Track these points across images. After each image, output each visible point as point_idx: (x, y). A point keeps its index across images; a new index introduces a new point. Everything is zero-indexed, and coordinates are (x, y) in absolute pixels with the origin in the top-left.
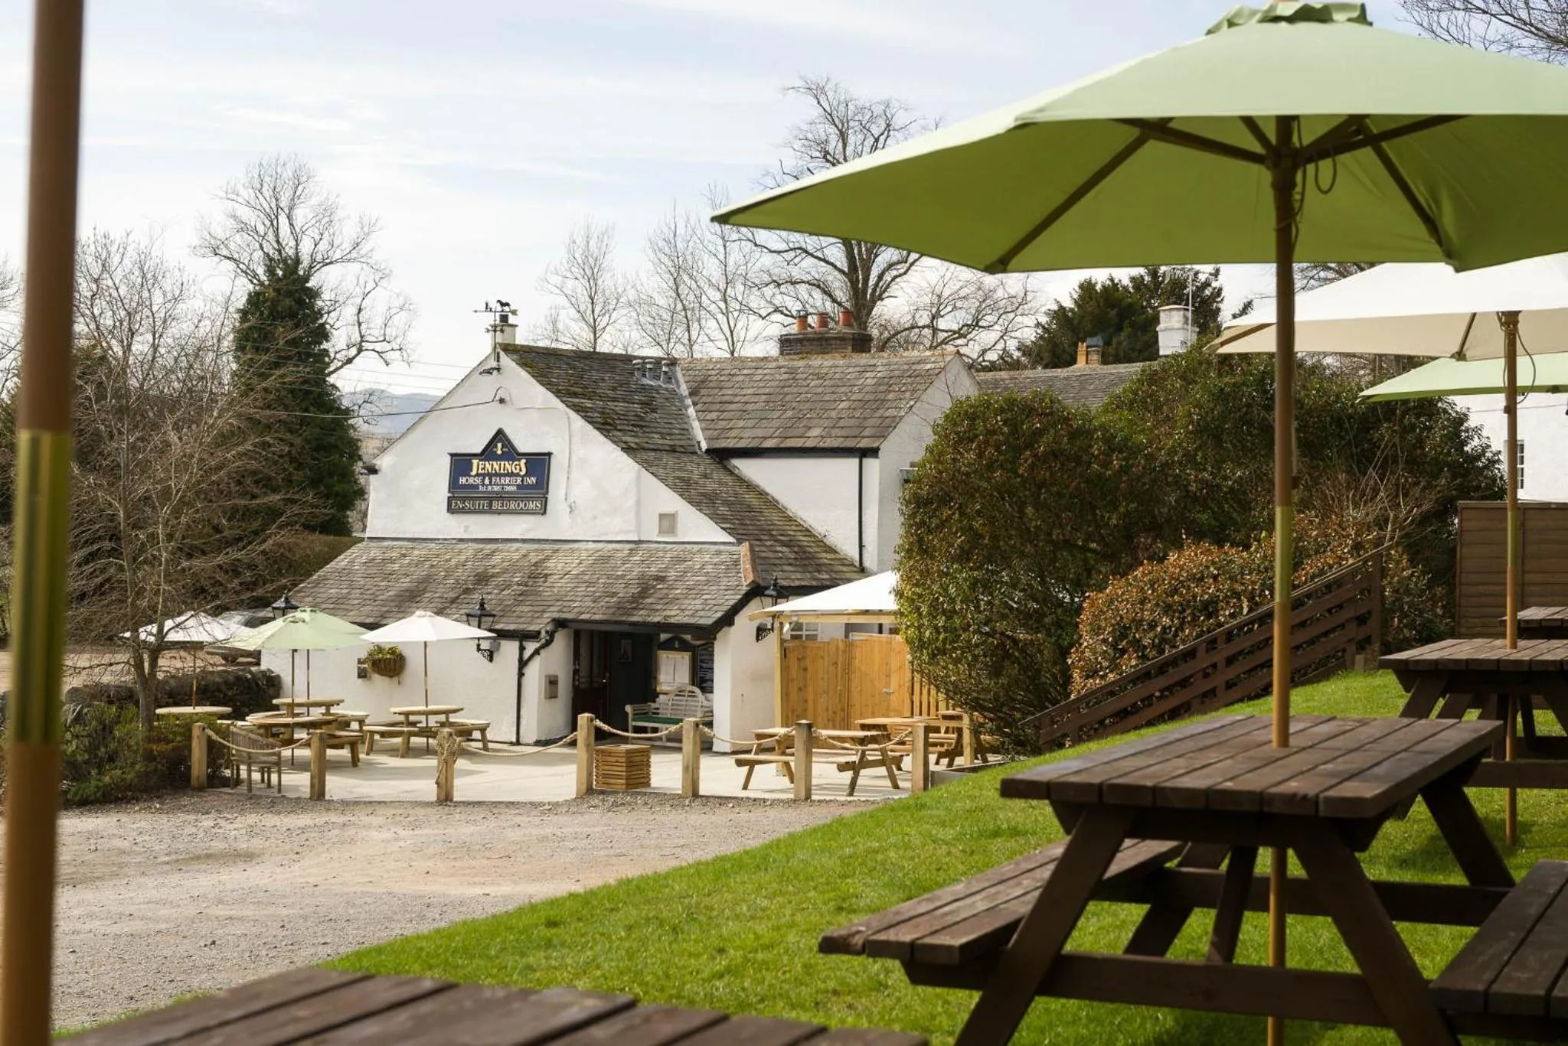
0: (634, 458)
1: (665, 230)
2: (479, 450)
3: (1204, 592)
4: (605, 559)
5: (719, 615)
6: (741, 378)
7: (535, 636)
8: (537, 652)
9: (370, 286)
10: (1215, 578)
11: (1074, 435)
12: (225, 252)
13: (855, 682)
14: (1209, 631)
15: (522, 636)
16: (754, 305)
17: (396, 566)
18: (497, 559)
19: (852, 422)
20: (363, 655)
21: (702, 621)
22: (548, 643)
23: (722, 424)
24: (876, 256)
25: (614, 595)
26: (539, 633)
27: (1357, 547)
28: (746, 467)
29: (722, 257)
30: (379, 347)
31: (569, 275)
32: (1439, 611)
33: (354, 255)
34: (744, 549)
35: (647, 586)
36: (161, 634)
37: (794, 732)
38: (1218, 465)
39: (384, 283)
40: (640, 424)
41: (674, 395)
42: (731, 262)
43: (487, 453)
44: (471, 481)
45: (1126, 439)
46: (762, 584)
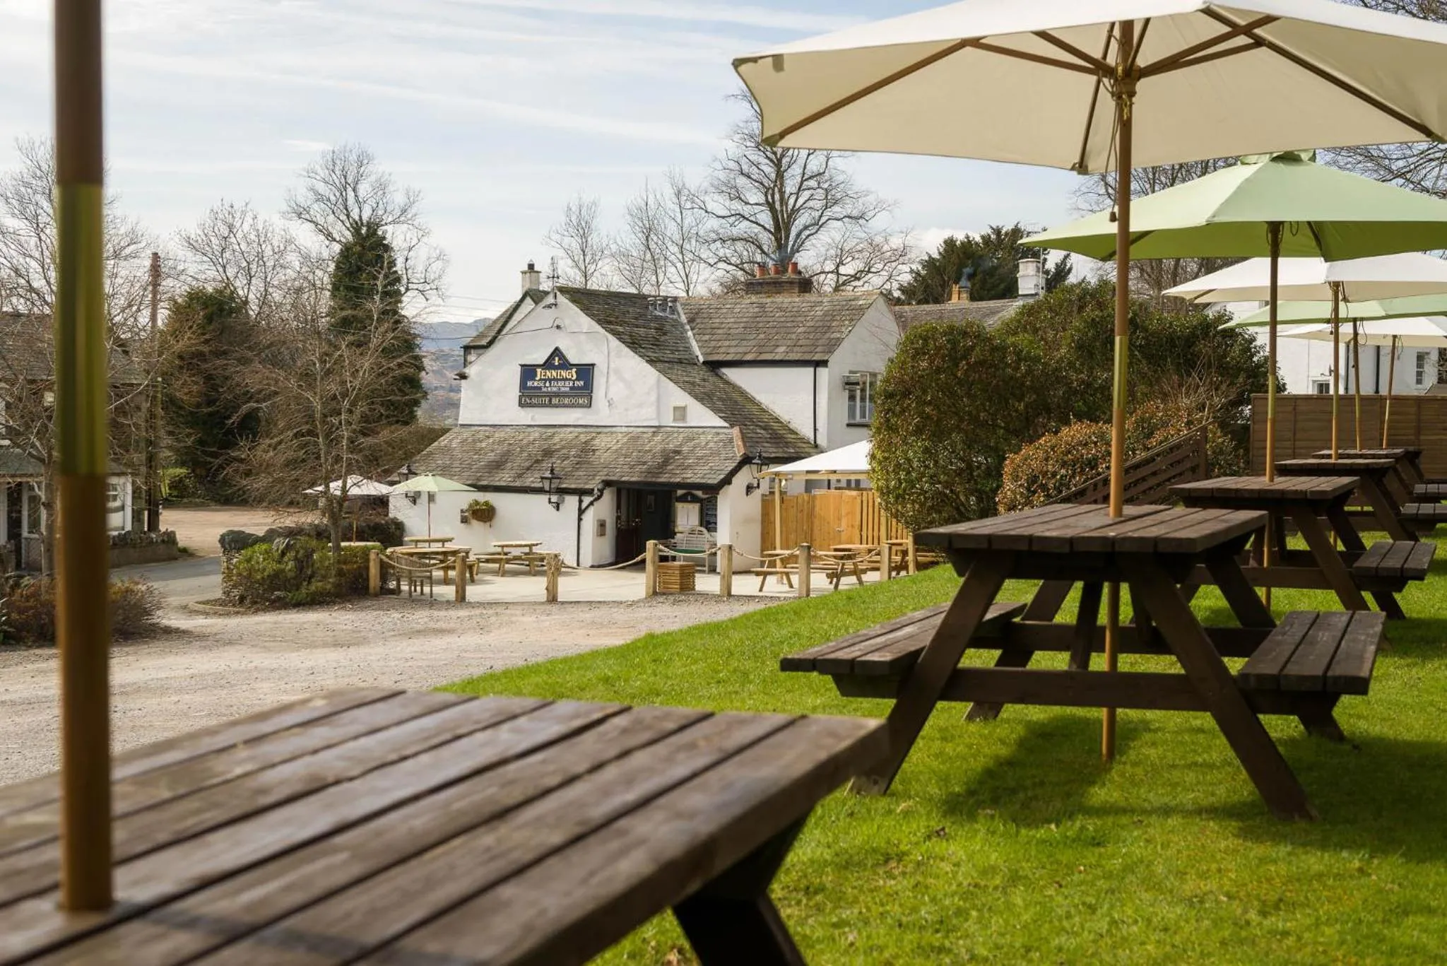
0: (655, 367)
1: (639, 200)
2: (541, 362)
3: (1088, 453)
4: (636, 438)
5: (722, 476)
6: (725, 311)
7: (589, 492)
8: (591, 503)
9: (415, 241)
10: (1095, 443)
11: (994, 349)
12: (307, 216)
13: (817, 522)
14: (1092, 478)
15: (581, 493)
16: (703, 256)
17: (484, 445)
18: (556, 439)
19: (808, 342)
20: (465, 507)
21: (710, 482)
22: (599, 497)
23: (713, 344)
24: (795, 220)
25: (644, 463)
26: (593, 490)
27: (1189, 423)
28: (732, 374)
29: (679, 220)
30: (420, 287)
31: (566, 233)
32: (1242, 465)
33: (402, 219)
34: (736, 431)
35: (668, 458)
36: (344, 489)
37: (798, 552)
38: (1091, 369)
39: (425, 239)
40: (656, 344)
41: (676, 324)
42: (686, 222)
43: (548, 365)
44: (536, 384)
45: (1029, 352)
46: (750, 455)
